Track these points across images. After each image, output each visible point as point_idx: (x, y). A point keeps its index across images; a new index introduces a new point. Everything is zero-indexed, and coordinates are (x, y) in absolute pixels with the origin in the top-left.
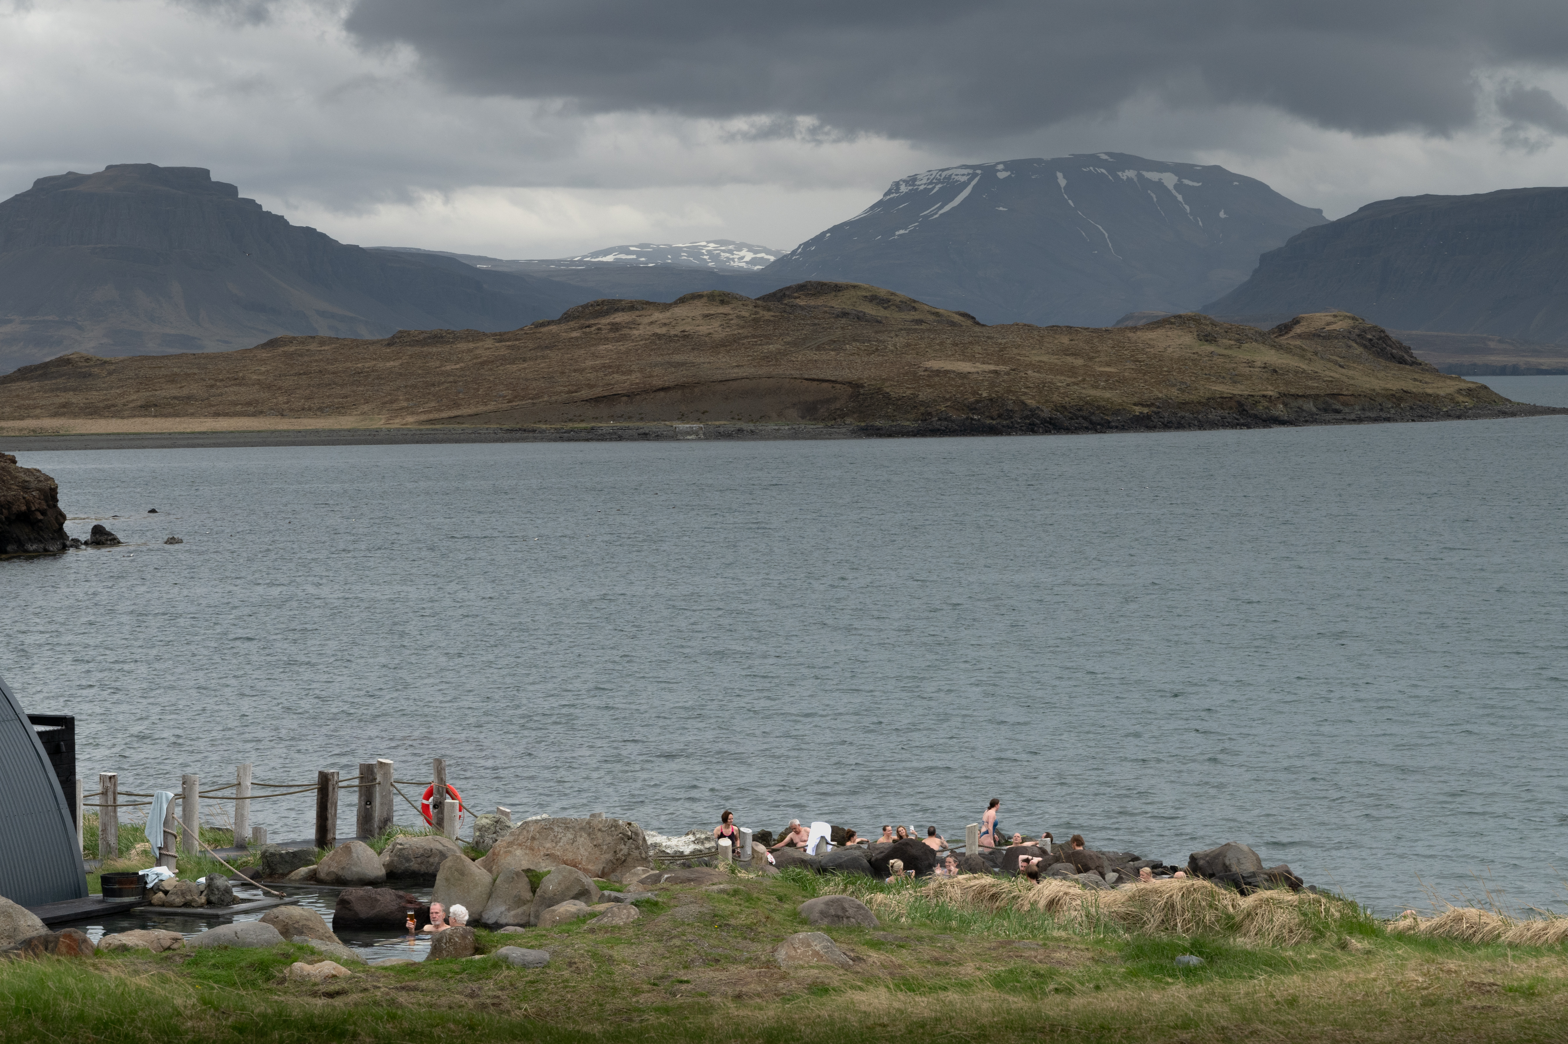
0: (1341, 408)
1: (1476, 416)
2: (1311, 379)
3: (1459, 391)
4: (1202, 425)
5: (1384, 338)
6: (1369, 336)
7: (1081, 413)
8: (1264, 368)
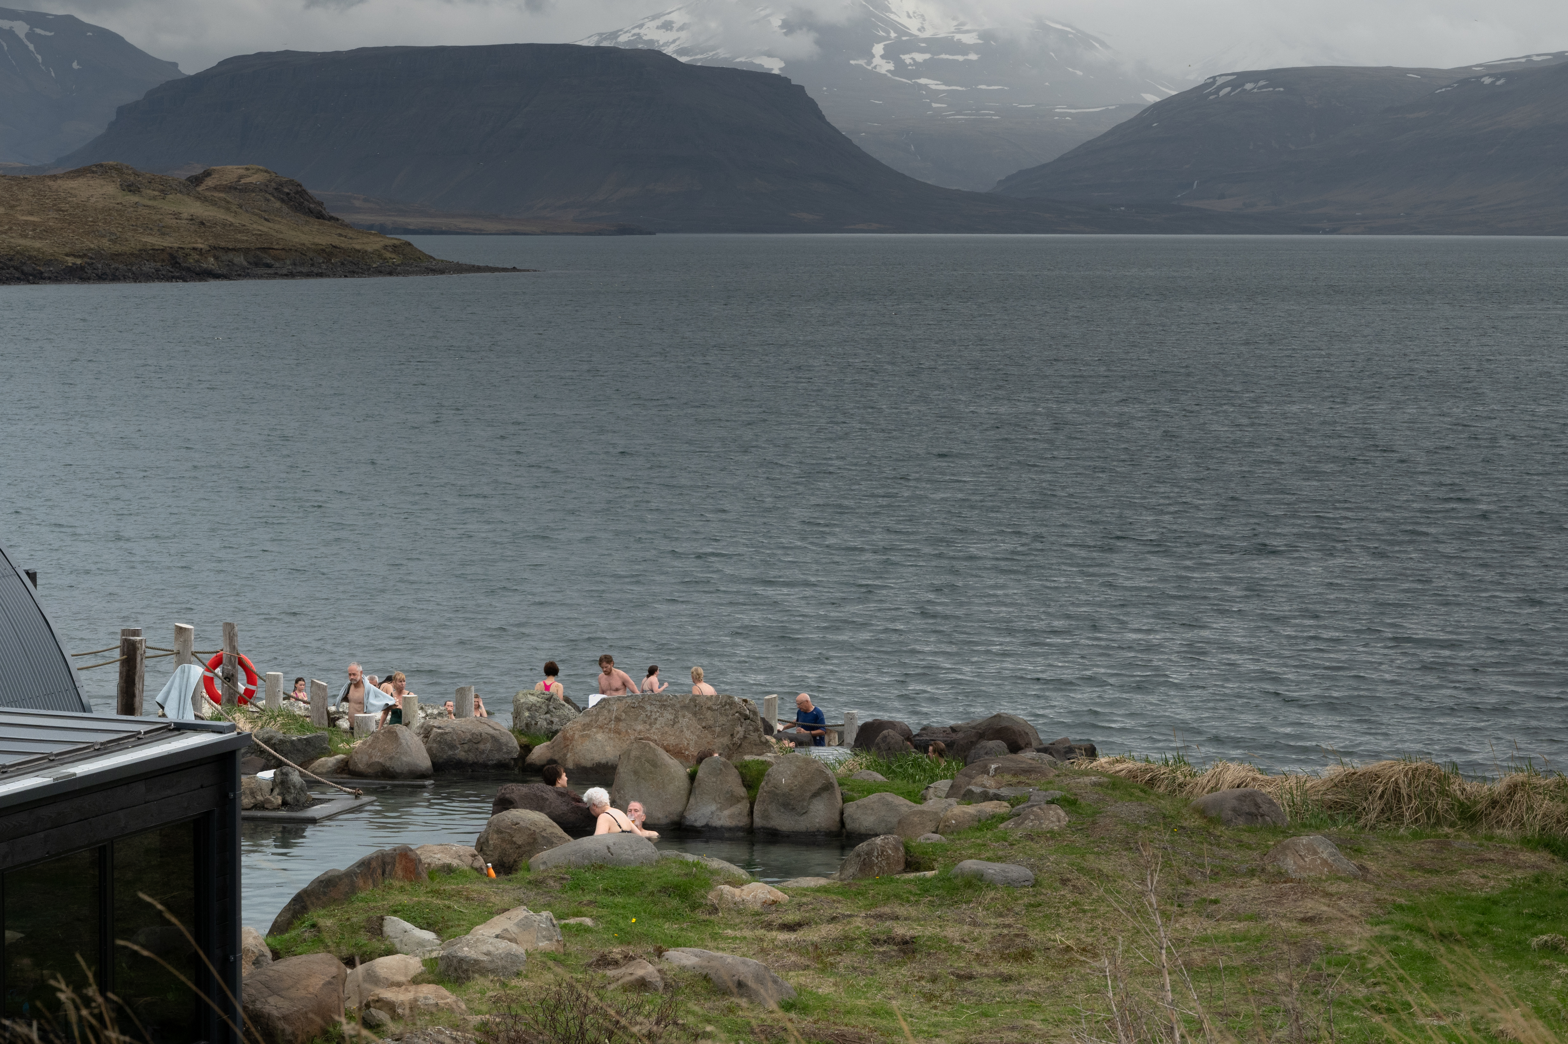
0: (273, 262)
1: (406, 273)
2: (240, 232)
3: (385, 247)
4: (136, 278)
5: (302, 193)
6: (287, 190)
7: (12, 263)
8: (192, 220)
